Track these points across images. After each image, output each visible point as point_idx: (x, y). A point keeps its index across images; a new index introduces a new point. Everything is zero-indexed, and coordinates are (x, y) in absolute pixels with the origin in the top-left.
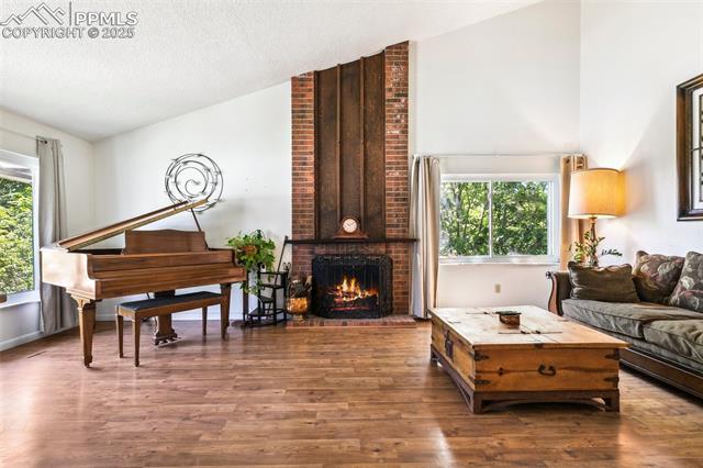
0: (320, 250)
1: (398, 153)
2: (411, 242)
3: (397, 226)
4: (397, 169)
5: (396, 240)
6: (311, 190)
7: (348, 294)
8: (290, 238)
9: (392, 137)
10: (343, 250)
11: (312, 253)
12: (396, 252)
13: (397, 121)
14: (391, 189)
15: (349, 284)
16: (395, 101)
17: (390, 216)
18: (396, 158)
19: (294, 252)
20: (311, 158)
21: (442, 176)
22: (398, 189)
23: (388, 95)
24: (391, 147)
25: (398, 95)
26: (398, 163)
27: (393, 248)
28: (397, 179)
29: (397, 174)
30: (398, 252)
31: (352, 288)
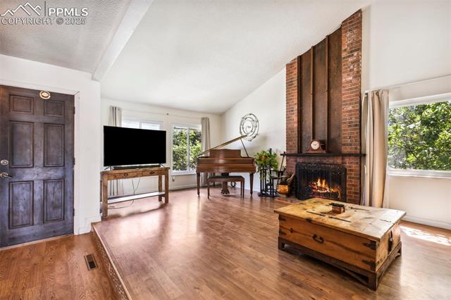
0: (300, 160)
1: (351, 93)
2: (361, 156)
3: (351, 145)
4: (350, 104)
5: (350, 155)
6: (296, 125)
7: (321, 188)
8: (286, 153)
9: (347, 82)
10: (312, 160)
11: (296, 161)
13: (351, 71)
14: (345, 119)
15: (321, 183)
16: (349, 56)
17: (345, 138)
18: (350, 97)
19: (287, 161)
20: (296, 107)
21: (391, 103)
22: (351, 118)
23: (344, 55)
25: (351, 52)
26: (352, 100)
27: (347, 160)
28: (350, 111)
29: (350, 108)
30: (351, 163)
31: (323, 185)
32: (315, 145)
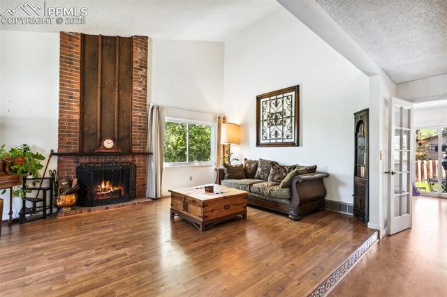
0: (84, 160)
1: (141, 101)
2: (147, 154)
3: (140, 145)
4: (140, 110)
5: (139, 154)
6: (77, 117)
7: (105, 190)
8: (56, 151)
9: (138, 91)
10: (102, 160)
11: (77, 162)
12: (138, 160)
13: (141, 82)
14: (136, 122)
15: (105, 184)
16: (139, 69)
17: (135, 138)
18: (140, 104)
19: (59, 162)
20: (78, 95)
21: (166, 118)
22: (140, 123)
23: (135, 65)
24: (137, 97)
25: (141, 67)
26: (141, 107)
27: (137, 158)
28: (140, 116)
29: (140, 114)
30: (140, 160)
31: (107, 186)
32: (109, 144)
